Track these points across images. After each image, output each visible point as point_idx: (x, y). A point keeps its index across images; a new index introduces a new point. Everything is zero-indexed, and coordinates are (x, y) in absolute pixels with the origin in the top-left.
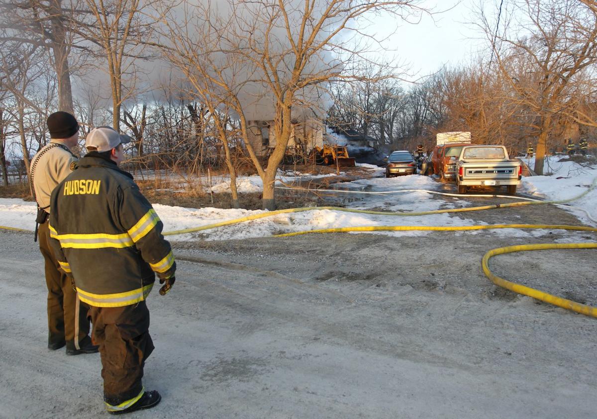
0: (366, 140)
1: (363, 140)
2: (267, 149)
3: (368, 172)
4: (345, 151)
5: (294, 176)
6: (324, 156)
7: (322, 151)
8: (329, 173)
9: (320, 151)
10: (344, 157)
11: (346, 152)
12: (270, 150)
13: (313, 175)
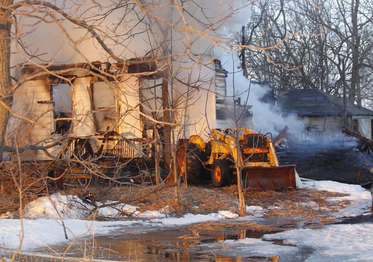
0: (350, 115)
1: (339, 115)
2: (65, 144)
3: (329, 205)
4: (268, 148)
5: (116, 219)
6: (211, 162)
7: (208, 146)
8: (216, 211)
9: (203, 146)
10: (265, 165)
11: (273, 150)
12: (73, 145)
13: (171, 215)
